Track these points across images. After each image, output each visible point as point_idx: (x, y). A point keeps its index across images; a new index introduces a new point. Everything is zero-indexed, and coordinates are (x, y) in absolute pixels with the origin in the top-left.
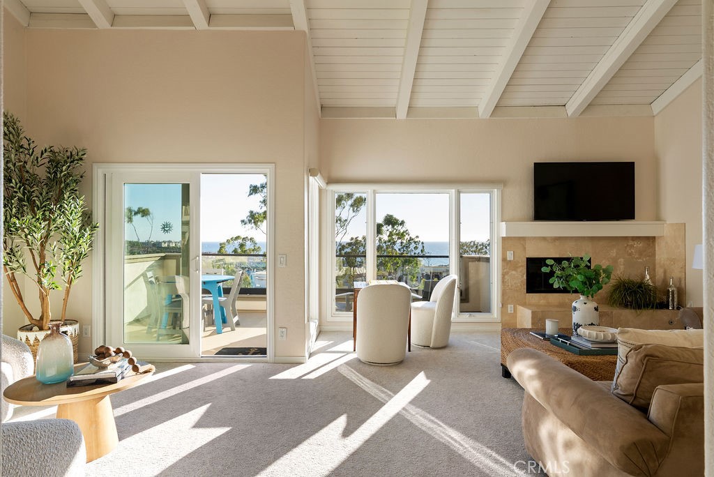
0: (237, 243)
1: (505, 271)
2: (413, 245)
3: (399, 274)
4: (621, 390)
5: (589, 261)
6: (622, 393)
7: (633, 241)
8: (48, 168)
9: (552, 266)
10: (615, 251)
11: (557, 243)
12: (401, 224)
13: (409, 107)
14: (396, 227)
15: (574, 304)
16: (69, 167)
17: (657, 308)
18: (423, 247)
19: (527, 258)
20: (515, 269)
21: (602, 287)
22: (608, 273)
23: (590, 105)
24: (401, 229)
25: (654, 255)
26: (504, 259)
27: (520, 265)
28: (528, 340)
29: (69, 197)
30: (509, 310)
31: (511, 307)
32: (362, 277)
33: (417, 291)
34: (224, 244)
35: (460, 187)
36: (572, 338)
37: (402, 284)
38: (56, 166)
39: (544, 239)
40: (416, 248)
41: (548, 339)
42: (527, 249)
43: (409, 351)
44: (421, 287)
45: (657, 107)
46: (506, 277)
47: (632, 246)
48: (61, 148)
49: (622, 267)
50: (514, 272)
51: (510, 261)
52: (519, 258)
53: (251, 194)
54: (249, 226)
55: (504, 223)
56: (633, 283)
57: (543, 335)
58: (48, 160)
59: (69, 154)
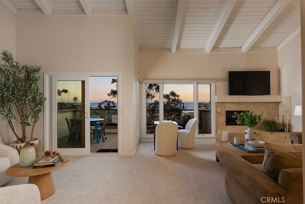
0: (106, 104)
1: (217, 116)
4: (266, 170)
5: (252, 113)
6: (267, 171)
7: (270, 104)
8: (25, 74)
9: (236, 115)
10: (262, 108)
11: (238, 105)
13: (176, 48)
15: (246, 131)
16: (34, 74)
17: (280, 131)
19: (226, 111)
20: (221, 116)
21: (257, 124)
22: (259, 118)
23: (252, 47)
25: (278, 109)
26: (217, 112)
27: (223, 114)
28: (227, 146)
29: (34, 87)
30: (219, 133)
31: (220, 131)
34: (100, 103)
36: (245, 146)
37: (174, 122)
38: (28, 74)
39: (233, 103)
41: (235, 146)
42: (226, 107)
43: (177, 150)
45: (279, 48)
46: (217, 119)
47: (269, 106)
48: (30, 66)
49: (265, 115)
51: (219, 112)
52: (223, 110)
53: (112, 83)
54: (111, 96)
55: (216, 96)
56: (269, 121)
57: (233, 144)
58: (25, 71)
59: (34, 68)
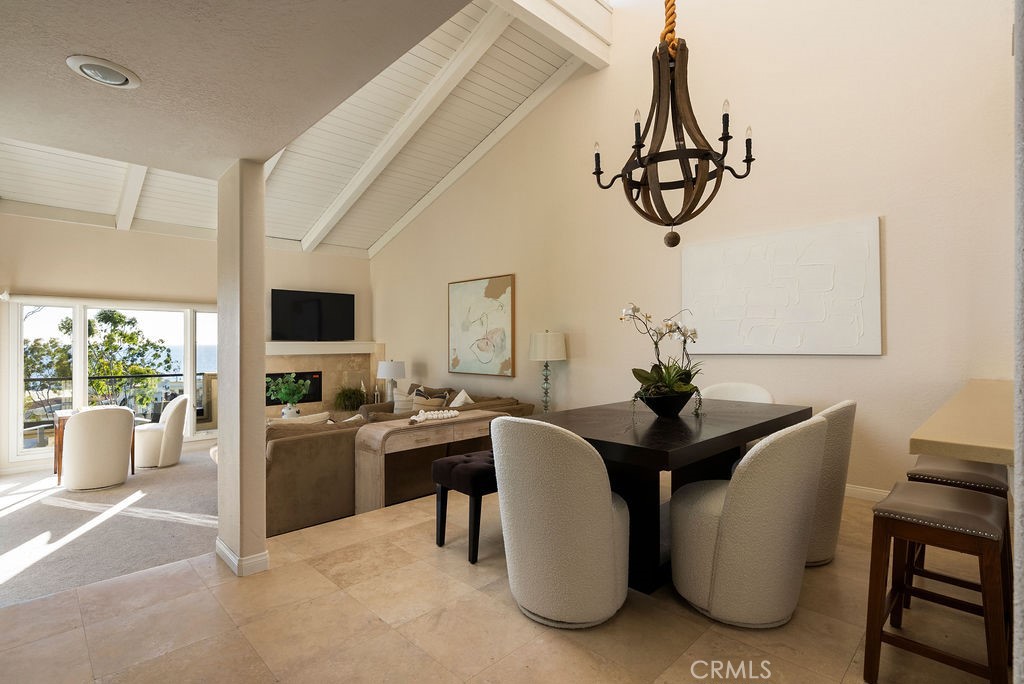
2: (151, 352)
3: (121, 396)
7: (354, 357)
10: (340, 365)
11: (293, 360)
12: (129, 323)
13: (134, 218)
14: (119, 327)
18: (169, 356)
23: (322, 244)
24: (128, 330)
25: (369, 367)
32: (69, 403)
33: (145, 415)
35: (196, 308)
37: (125, 408)
39: (282, 357)
40: (156, 356)
43: (133, 473)
44: (150, 410)
45: (372, 252)
47: (353, 361)
49: (346, 378)
56: (352, 391)
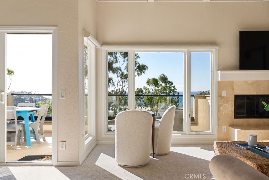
1: (220, 103)
11: (255, 85)
19: (235, 95)
20: (227, 103)
26: (220, 96)
27: (230, 99)
30: (223, 130)
31: (224, 128)
39: (247, 82)
41: (249, 149)
42: (234, 89)
46: (221, 108)
50: (226, 105)
51: (224, 97)
52: (230, 95)
55: (219, 71)
